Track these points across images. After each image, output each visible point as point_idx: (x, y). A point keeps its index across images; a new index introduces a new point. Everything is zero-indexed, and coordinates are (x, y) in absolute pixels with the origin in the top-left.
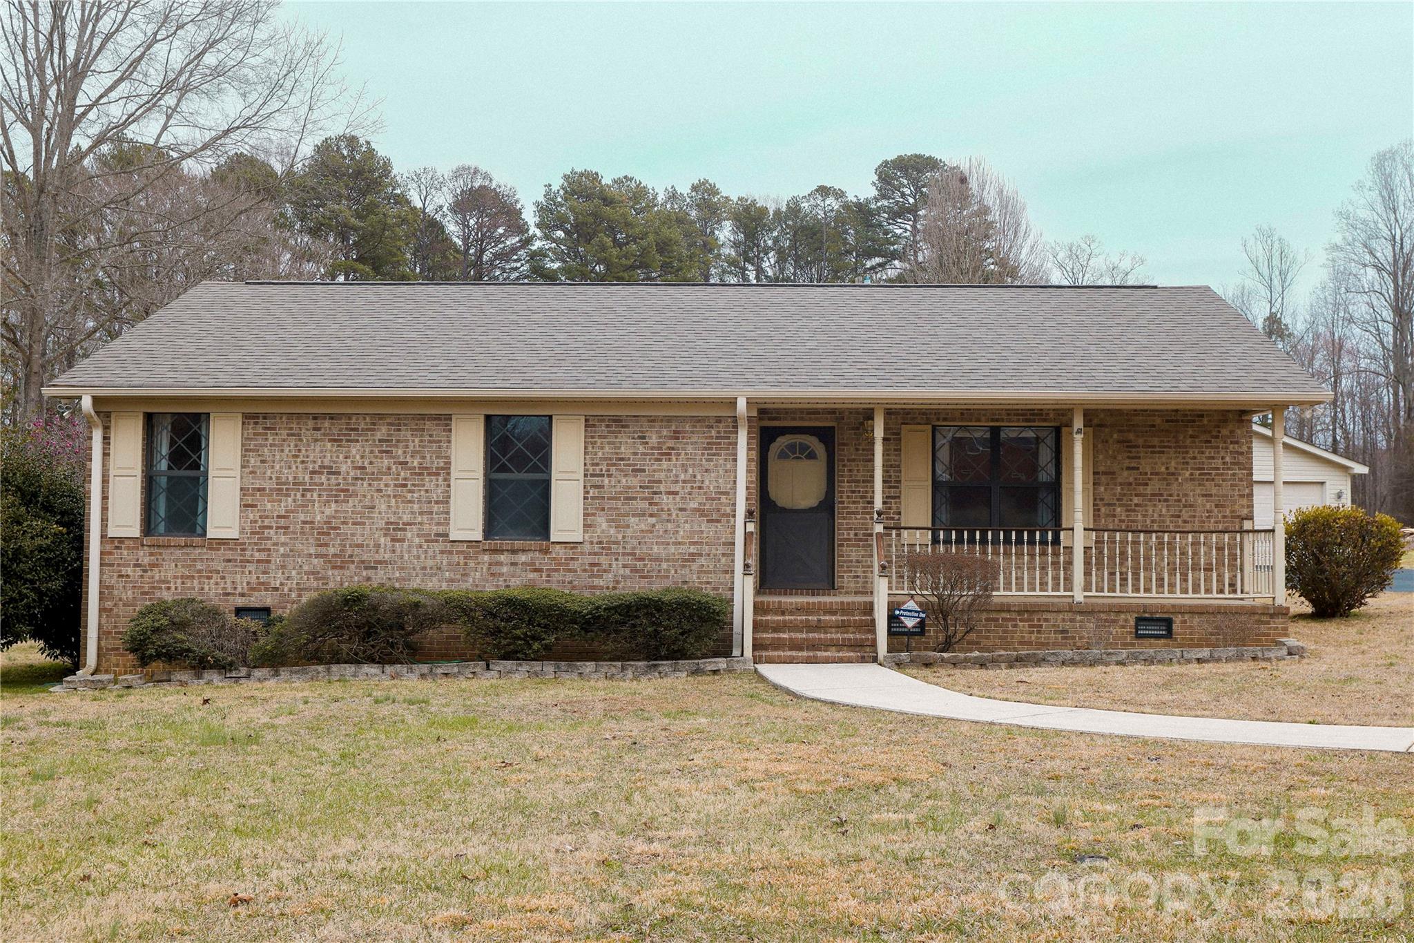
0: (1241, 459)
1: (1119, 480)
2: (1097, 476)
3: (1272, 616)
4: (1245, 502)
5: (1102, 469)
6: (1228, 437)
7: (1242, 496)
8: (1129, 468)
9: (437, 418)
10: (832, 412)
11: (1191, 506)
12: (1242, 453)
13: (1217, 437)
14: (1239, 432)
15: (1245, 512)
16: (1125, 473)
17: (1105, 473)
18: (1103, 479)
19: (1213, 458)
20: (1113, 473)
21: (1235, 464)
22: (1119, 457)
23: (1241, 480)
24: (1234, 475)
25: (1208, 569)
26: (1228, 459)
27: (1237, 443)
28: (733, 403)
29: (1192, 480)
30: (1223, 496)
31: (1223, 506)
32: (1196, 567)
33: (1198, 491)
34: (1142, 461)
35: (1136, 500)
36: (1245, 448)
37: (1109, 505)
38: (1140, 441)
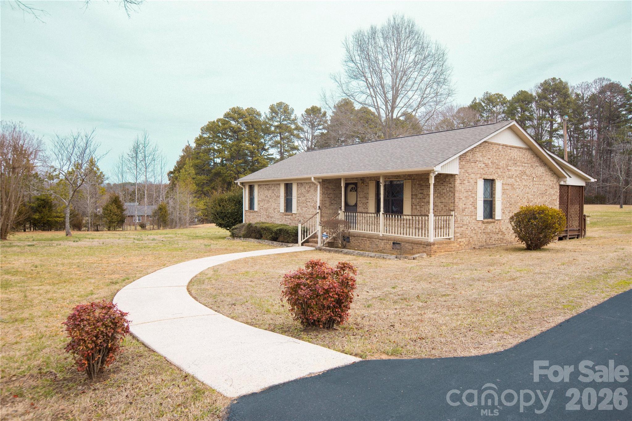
0: (452, 189)
1: (418, 197)
2: (413, 196)
3: (427, 245)
4: (452, 205)
5: (414, 193)
6: (448, 182)
7: (452, 203)
8: (421, 193)
9: (277, 184)
10: (356, 178)
11: (437, 206)
12: (452, 187)
13: (445, 182)
14: (451, 179)
15: (452, 208)
16: (420, 195)
17: (414, 195)
18: (414, 196)
19: (444, 189)
20: (416, 195)
21: (449, 191)
22: (418, 190)
23: (451, 197)
24: (449, 195)
25: (441, 228)
26: (448, 190)
27: (451, 183)
28: (310, 179)
29: (438, 197)
30: (446, 202)
31: (446, 206)
32: (438, 228)
33: (439, 201)
34: (424, 191)
35: (422, 204)
36: (453, 186)
37: (416, 205)
38: (424, 184)
